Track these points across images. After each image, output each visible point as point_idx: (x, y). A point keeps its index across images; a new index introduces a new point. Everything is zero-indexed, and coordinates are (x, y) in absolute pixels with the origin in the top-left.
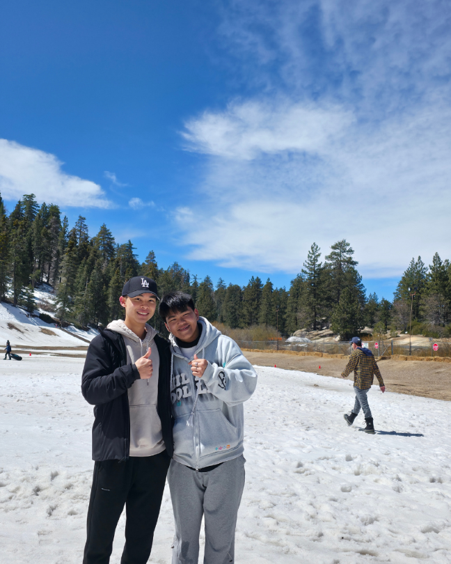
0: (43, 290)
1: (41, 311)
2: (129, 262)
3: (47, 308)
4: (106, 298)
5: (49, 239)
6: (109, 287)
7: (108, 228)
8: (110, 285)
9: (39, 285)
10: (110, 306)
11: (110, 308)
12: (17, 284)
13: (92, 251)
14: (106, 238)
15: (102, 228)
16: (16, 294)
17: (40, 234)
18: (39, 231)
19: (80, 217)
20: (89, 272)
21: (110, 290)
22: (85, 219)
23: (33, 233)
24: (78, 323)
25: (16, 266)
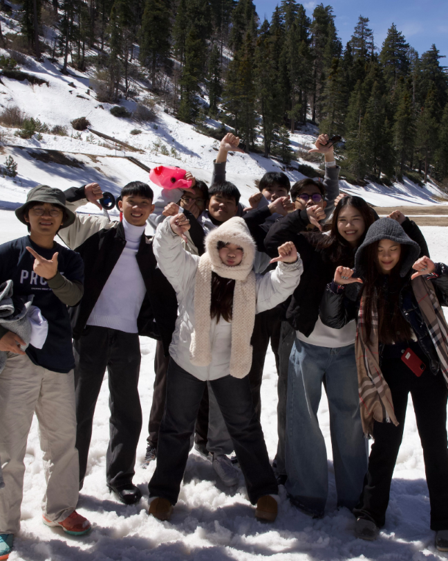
0: (307, 132)
1: (301, 162)
2: (434, 79)
3: (309, 157)
4: (389, 138)
5: (311, 58)
6: (396, 121)
7: (398, 30)
8: (395, 117)
9: (301, 125)
10: (396, 148)
11: (396, 153)
12: (267, 127)
13: (372, 69)
14: (397, 45)
15: (390, 30)
16: (266, 141)
17: (297, 53)
18: (296, 49)
19: (361, 18)
20: (364, 100)
21: (397, 125)
22: (367, 20)
23: (287, 52)
24: (352, 176)
25: (263, 102)
